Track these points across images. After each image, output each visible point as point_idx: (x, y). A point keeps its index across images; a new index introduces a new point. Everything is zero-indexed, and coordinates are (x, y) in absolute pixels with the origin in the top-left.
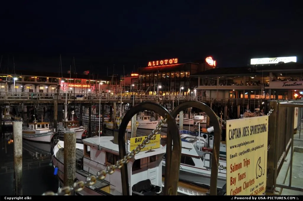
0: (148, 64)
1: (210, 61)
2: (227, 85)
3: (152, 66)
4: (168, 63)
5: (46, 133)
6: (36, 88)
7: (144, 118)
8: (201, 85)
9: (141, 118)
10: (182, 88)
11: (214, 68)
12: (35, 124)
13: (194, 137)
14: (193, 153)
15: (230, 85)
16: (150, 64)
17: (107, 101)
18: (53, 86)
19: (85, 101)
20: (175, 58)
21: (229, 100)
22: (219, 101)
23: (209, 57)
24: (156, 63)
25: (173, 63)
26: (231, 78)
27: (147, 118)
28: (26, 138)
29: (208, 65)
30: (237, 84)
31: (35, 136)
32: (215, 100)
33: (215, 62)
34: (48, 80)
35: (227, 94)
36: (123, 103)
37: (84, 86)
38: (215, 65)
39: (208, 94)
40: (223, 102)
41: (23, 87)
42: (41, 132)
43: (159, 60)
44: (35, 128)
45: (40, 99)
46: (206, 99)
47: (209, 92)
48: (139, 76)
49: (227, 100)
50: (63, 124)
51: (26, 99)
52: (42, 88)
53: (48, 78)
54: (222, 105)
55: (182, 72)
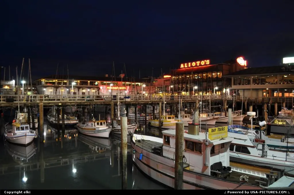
0: (180, 66)
1: (241, 61)
2: (261, 84)
3: (184, 68)
4: (200, 65)
5: (105, 130)
6: (79, 91)
7: (184, 117)
8: (234, 84)
9: (182, 116)
10: (217, 88)
11: (245, 68)
12: (95, 122)
13: (246, 130)
14: (249, 143)
15: (264, 84)
16: (182, 66)
17: (151, 102)
18: (94, 89)
19: (132, 102)
20: (206, 60)
21: (263, 99)
22: (253, 100)
23: (240, 57)
24: (188, 65)
25: (205, 65)
26: (263, 78)
27: (188, 117)
28: (86, 134)
29: (240, 65)
30: (271, 83)
31: (96, 132)
32: (249, 99)
33: (246, 61)
34: (89, 84)
35: (260, 93)
36: (166, 103)
37: (121, 88)
38: (246, 65)
39: (241, 93)
40: (257, 101)
41: (69, 90)
42: (100, 129)
43: (192, 62)
44: (95, 125)
45: (95, 101)
46: (240, 98)
47: (242, 91)
48: (172, 77)
49: (261, 99)
50: (117, 122)
51: (83, 101)
52: (84, 91)
53: (89, 82)
54: (256, 104)
55: (214, 73)
